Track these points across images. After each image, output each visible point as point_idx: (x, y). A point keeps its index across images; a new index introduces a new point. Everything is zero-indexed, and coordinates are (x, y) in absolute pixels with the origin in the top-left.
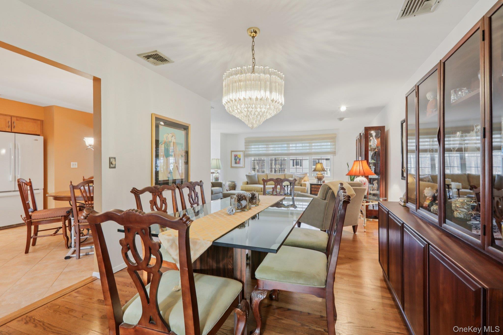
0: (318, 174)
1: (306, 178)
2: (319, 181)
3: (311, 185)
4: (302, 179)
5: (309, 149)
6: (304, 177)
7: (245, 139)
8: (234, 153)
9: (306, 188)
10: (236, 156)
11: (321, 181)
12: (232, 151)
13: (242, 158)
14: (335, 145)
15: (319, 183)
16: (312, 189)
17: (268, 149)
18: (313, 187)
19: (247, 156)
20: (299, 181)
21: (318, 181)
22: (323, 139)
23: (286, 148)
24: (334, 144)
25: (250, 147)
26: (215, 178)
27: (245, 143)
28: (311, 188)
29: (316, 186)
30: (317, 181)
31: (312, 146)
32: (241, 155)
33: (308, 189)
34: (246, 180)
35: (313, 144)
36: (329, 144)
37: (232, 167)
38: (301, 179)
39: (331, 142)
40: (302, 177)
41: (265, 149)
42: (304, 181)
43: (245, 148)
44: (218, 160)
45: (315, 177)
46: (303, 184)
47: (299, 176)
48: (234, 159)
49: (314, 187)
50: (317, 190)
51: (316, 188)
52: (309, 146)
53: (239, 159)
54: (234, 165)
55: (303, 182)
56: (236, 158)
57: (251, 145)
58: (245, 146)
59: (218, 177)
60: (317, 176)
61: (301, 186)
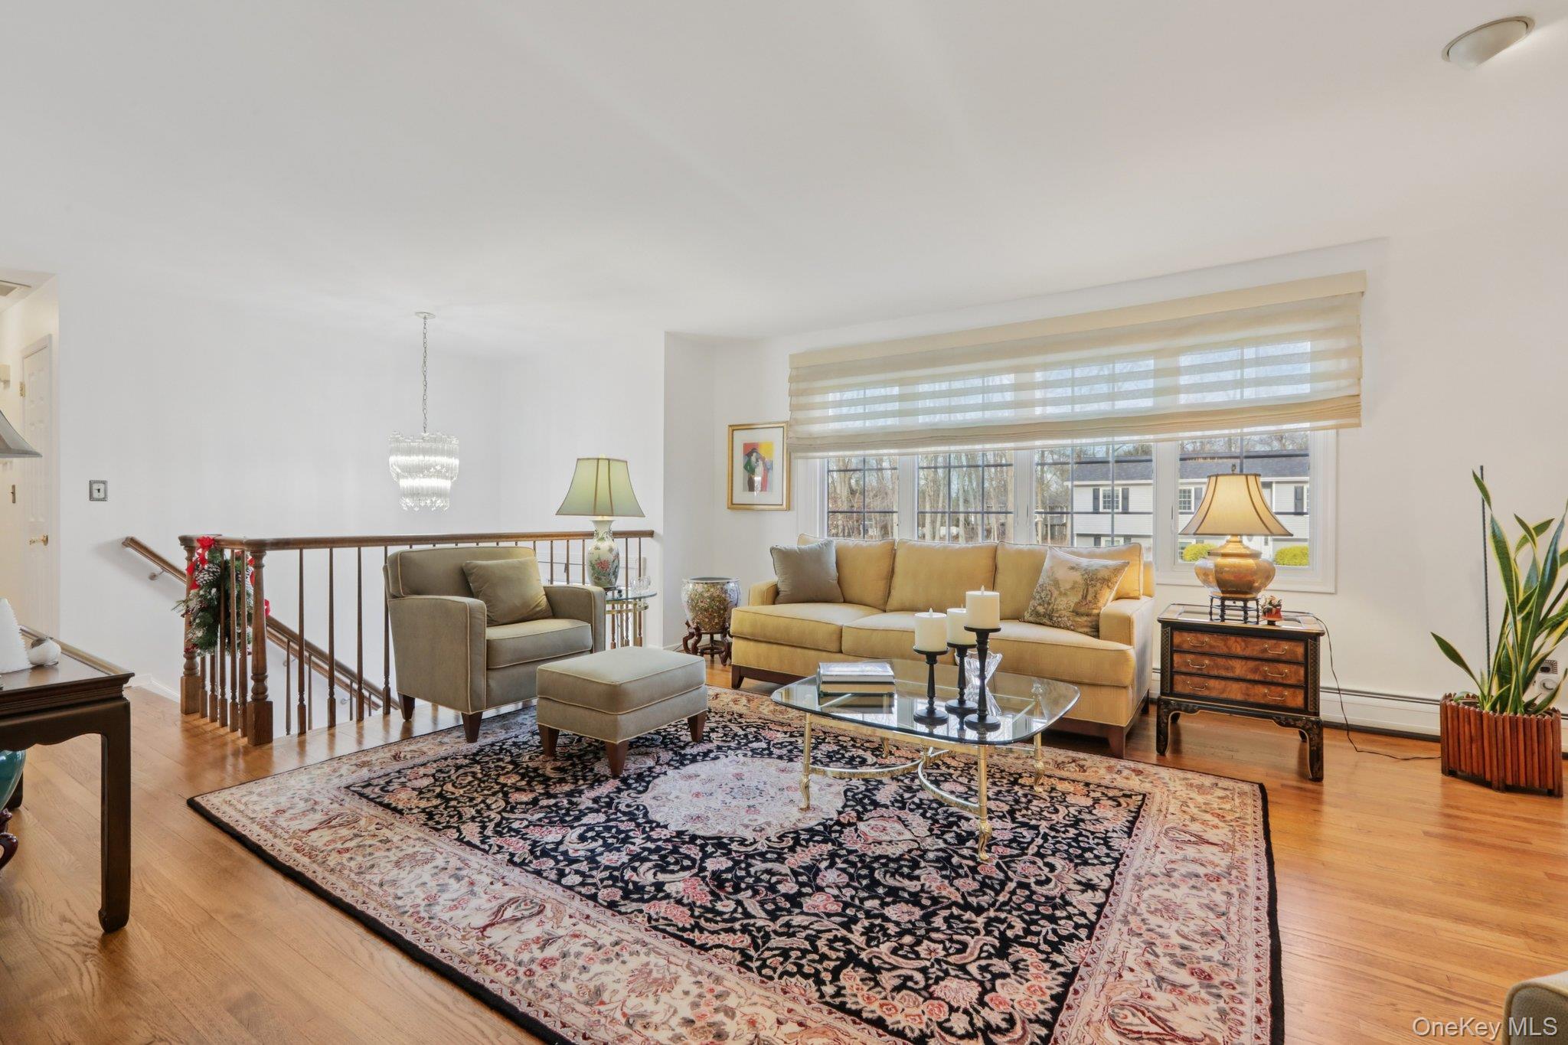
0: (1225, 555)
1: (1131, 579)
2: (1227, 603)
3: (1171, 628)
4: (1107, 582)
5: (1157, 392)
6: (1117, 570)
7: (792, 357)
8: (741, 438)
9: (1132, 651)
10: (750, 450)
11: (1245, 601)
12: (734, 428)
13: (777, 456)
14: (1354, 351)
15: (1234, 619)
16: (1176, 658)
17: (908, 405)
18: (1185, 647)
19: (799, 447)
20: (1085, 597)
21: (1223, 599)
22: (1259, 318)
23: (1009, 396)
24: (1342, 343)
25: (818, 399)
26: (593, 566)
27: (792, 379)
28: (1169, 650)
29: (1206, 638)
30: (1217, 602)
31: (1178, 371)
32: (773, 443)
33: (1142, 654)
34: (770, 576)
35: (1185, 361)
36: (1306, 346)
37: (733, 506)
38: (1094, 582)
39: (1313, 335)
40: (1105, 574)
41: (895, 406)
42: (1118, 598)
43: (794, 408)
44: (603, 465)
45: (1203, 574)
46: (1111, 617)
47: (1084, 562)
48: (745, 467)
49: (1195, 643)
50: (1215, 673)
51: (1204, 654)
52: (1157, 373)
53: (765, 464)
54: (741, 496)
55: (1108, 605)
56: (753, 459)
57: (826, 390)
58: (791, 395)
59: (611, 557)
60: (1219, 570)
61: (1095, 631)
